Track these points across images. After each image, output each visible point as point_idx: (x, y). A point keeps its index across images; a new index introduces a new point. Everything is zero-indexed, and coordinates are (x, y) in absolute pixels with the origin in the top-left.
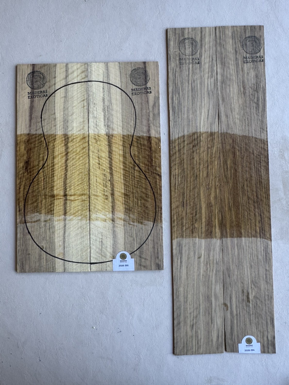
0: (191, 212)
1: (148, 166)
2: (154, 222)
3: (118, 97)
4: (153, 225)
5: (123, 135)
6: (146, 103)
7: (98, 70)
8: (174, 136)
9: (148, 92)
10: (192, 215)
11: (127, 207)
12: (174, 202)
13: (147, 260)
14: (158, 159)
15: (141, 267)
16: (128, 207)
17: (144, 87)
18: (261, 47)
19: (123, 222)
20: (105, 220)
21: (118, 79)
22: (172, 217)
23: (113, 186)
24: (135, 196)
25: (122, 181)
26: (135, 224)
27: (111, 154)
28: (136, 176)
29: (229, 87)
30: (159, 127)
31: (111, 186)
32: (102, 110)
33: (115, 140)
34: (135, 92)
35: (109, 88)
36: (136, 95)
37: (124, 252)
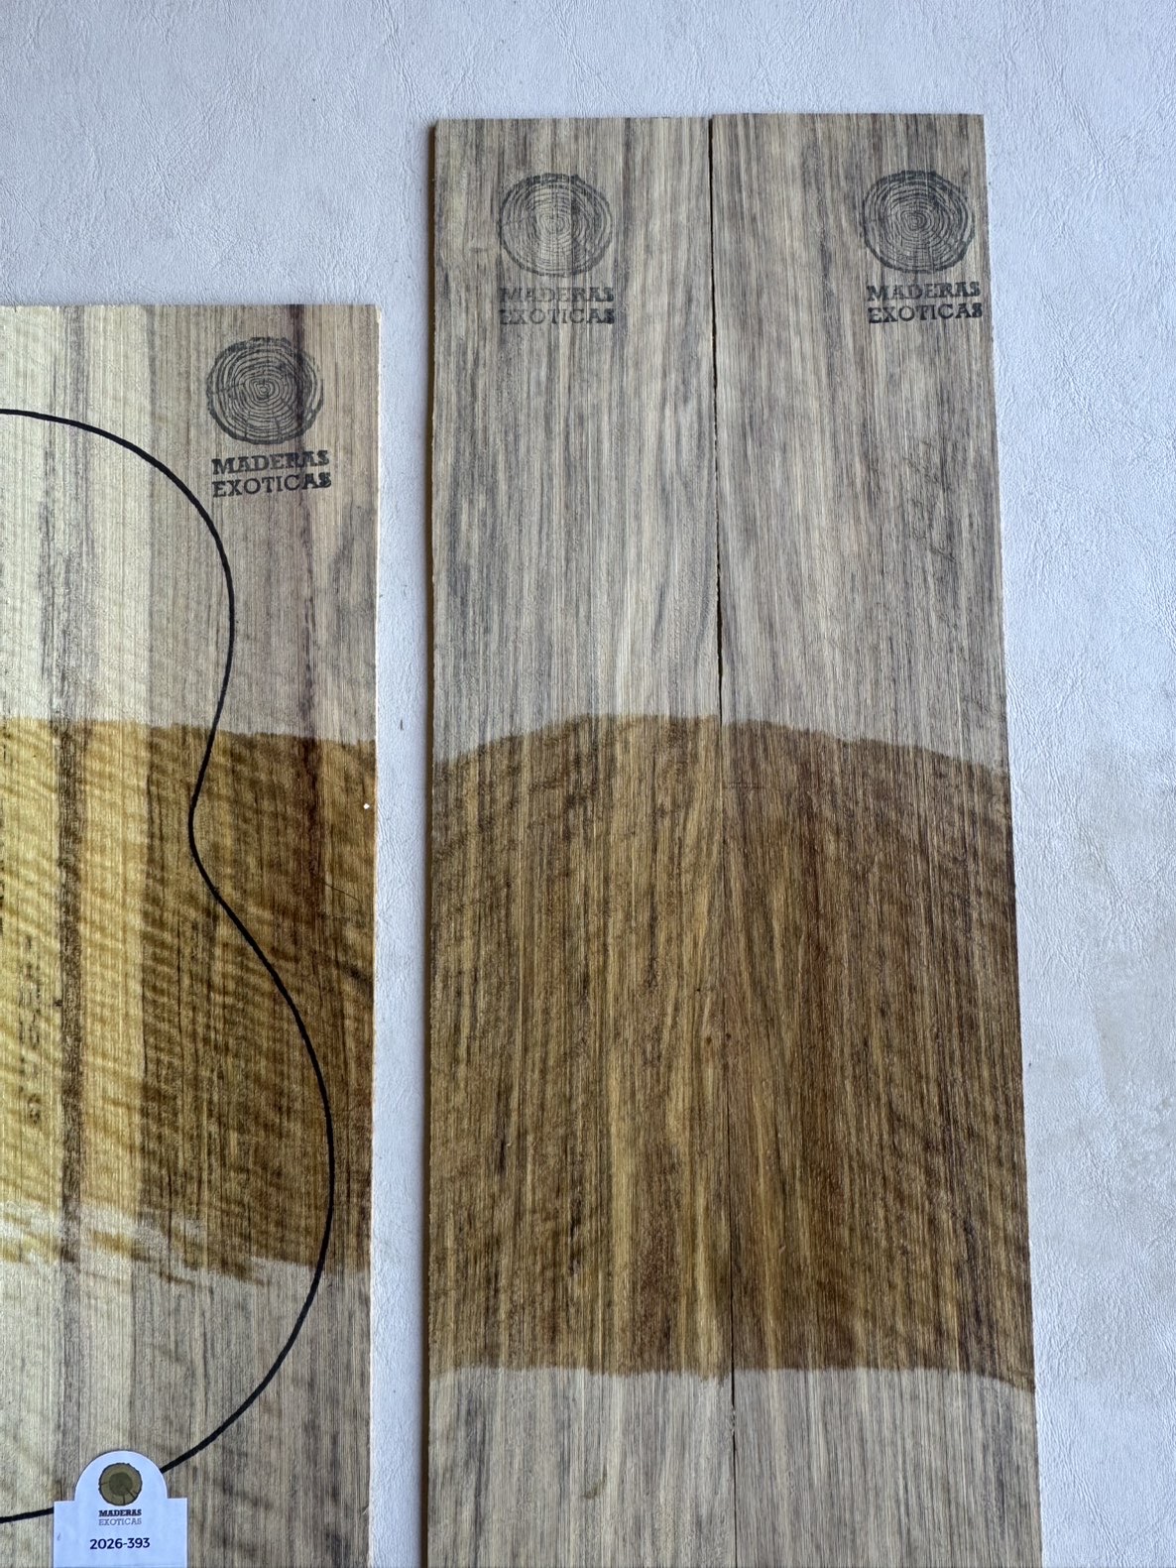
0: (549, 1206)
1: (295, 917)
2: (320, 1268)
3: (131, 504)
4: (309, 1284)
5: (154, 732)
6: (298, 543)
7: (26, 347)
8: (458, 739)
9: (310, 478)
10: (550, 1225)
11: (154, 1169)
12: (445, 1143)
13: (268, 1507)
14: (353, 877)
15: (230, 1555)
16: (164, 1172)
17: (287, 447)
18: (967, 233)
19: (125, 1262)
20: (18, 1255)
21: (140, 399)
22: (433, 1231)
23: (78, 1040)
24: (210, 1102)
25: (136, 1011)
26: (204, 1276)
27: (77, 840)
28: (217, 980)
29: (784, 460)
30: (370, 684)
31: (64, 1040)
32: (34, 579)
33: (102, 759)
34: (233, 477)
35: (80, 453)
36: (239, 493)
37: (126, 1457)
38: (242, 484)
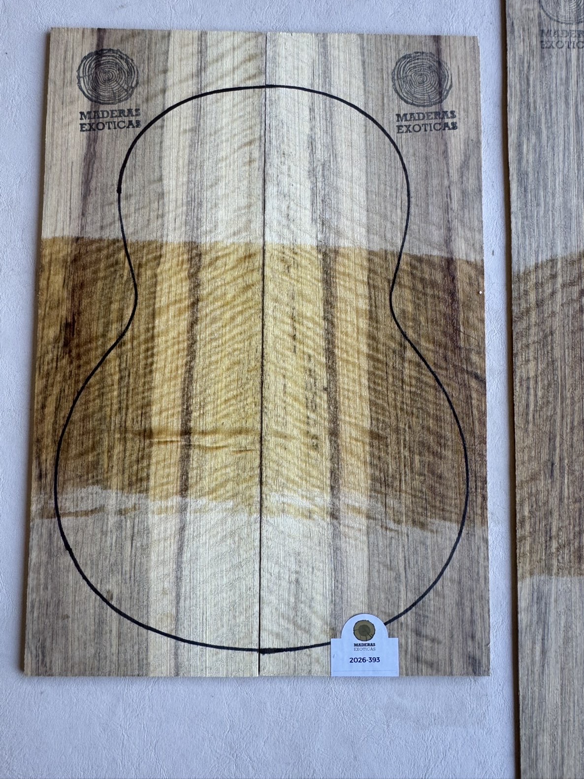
0: (576, 495)
1: (445, 348)
2: (462, 524)
3: (355, 136)
4: (457, 532)
5: (371, 253)
6: (441, 158)
7: (298, 54)
8: (525, 260)
9: (446, 125)
10: (577, 505)
11: (377, 473)
12: (523, 463)
13: (439, 643)
14: (476, 329)
15: (420, 666)
16: (382, 475)
17: (433, 109)
19: (364, 520)
20: (309, 515)
21: (357, 82)
22: (518, 508)
23: (337, 408)
24: (405, 440)
25: (365, 393)
26: (404, 528)
27: (332, 307)
28: (406, 379)
30: (481, 231)
31: (329, 408)
32: (306, 173)
33: (344, 266)
34: (407, 123)
35: (327, 109)
36: (410, 132)
37: (367, 617)
38: (411, 127)
